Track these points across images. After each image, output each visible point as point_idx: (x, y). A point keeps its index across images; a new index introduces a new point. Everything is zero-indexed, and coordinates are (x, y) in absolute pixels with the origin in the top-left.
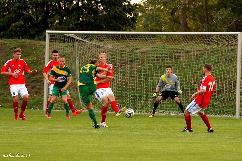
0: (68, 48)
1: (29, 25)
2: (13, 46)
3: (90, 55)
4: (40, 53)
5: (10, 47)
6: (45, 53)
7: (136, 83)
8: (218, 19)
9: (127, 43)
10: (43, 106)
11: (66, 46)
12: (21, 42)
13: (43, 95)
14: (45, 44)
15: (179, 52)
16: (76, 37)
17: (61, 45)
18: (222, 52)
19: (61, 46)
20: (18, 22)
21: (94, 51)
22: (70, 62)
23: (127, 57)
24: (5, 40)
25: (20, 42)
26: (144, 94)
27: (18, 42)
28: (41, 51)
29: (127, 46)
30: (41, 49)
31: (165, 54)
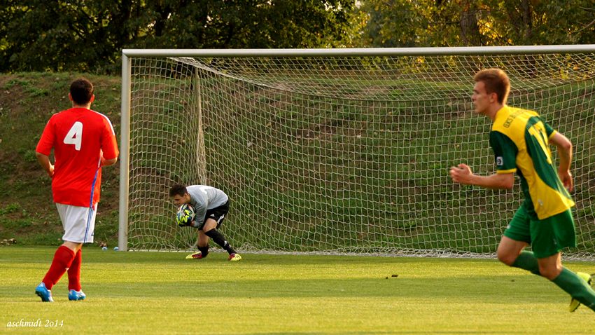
0: (177, 92)
1: (80, 35)
2: (41, 91)
3: (232, 110)
4: (109, 106)
5: (32, 91)
6: (119, 106)
7: (352, 178)
8: (557, 13)
9: (325, 77)
10: (117, 239)
11: (172, 89)
12: (61, 80)
13: (118, 213)
14: (121, 84)
15: (459, 99)
16: (198, 65)
17: (160, 86)
18: (567, 96)
19: (161, 88)
20: (53, 30)
21: (243, 99)
22: (184, 129)
23: (327, 112)
24: (21, 74)
25: (58, 79)
26: (370, 205)
27: (54, 79)
28: (110, 101)
29: (326, 85)
30: (111, 96)
31: (421, 103)
